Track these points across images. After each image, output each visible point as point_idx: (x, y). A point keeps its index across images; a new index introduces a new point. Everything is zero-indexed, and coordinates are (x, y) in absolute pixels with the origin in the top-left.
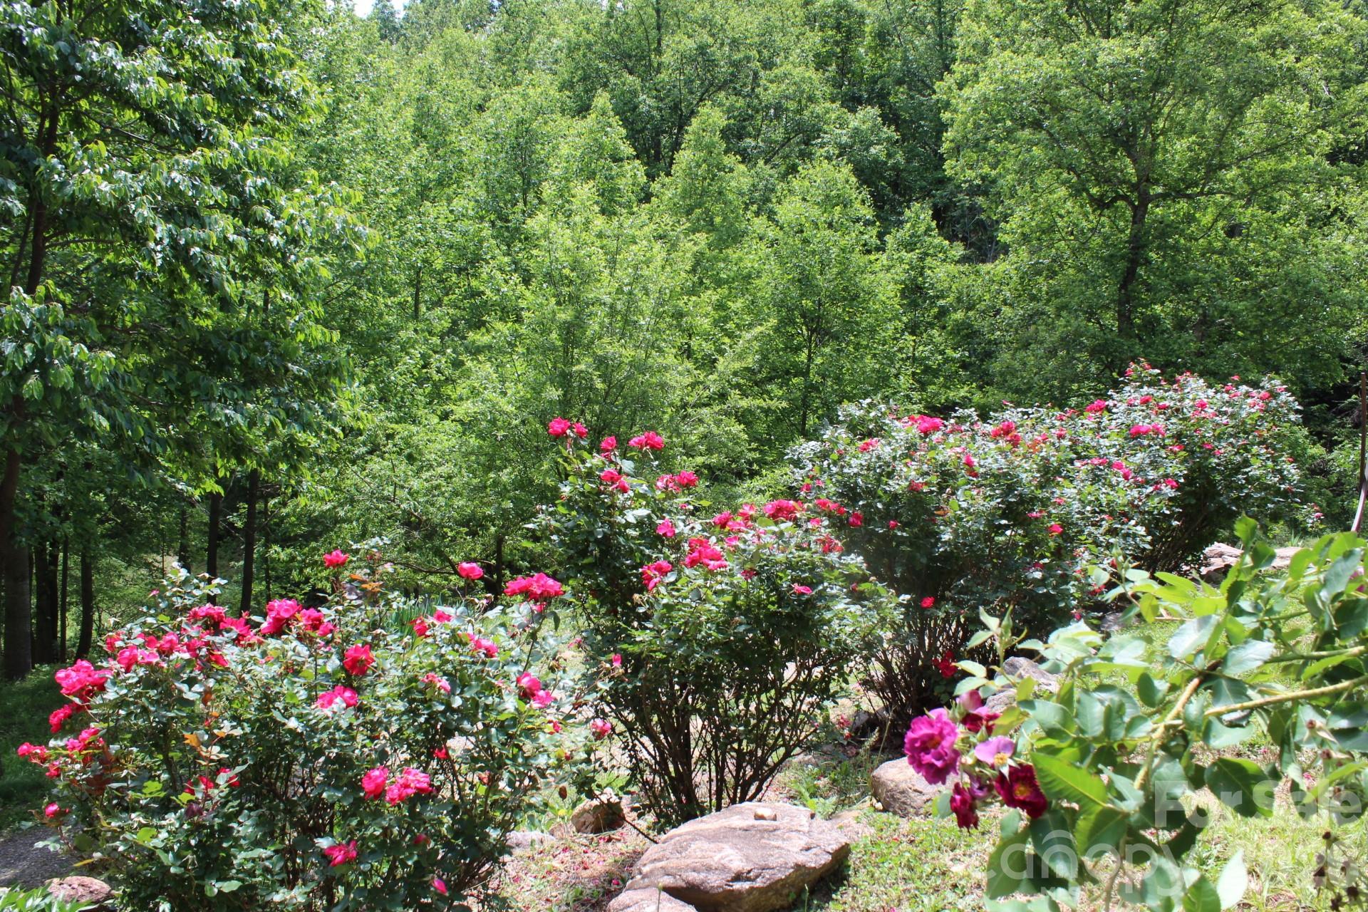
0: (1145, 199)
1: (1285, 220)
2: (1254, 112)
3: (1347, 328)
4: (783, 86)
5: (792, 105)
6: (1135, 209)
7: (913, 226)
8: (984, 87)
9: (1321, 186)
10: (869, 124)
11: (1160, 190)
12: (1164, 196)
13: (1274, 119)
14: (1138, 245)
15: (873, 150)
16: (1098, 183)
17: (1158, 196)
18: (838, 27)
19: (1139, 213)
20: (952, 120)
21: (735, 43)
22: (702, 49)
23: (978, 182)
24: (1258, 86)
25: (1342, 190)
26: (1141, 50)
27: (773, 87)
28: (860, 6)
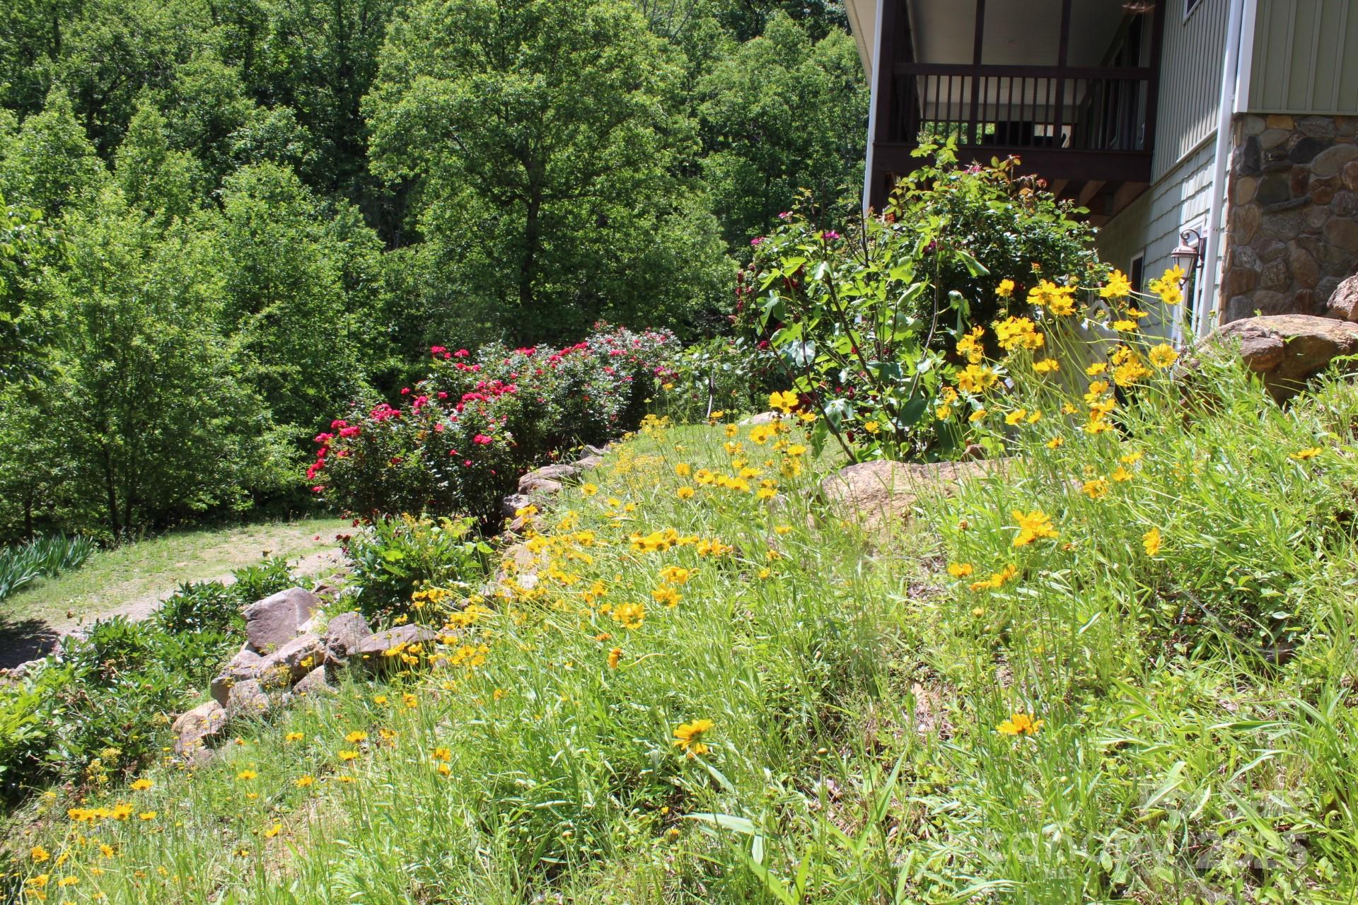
0: (538, 199)
1: (640, 215)
2: (618, 134)
3: (689, 298)
4: (202, 81)
5: (210, 99)
6: (529, 206)
7: (343, 218)
8: (408, 103)
9: (667, 192)
10: (285, 121)
11: (548, 191)
12: (553, 197)
13: (631, 140)
14: (532, 236)
15: (290, 147)
16: (499, 184)
17: (547, 196)
18: (240, 21)
19: (533, 209)
20: (376, 127)
21: (148, 35)
22: (118, 38)
23: (399, 181)
24: (620, 118)
25: (681, 195)
26: (535, 84)
27: (188, 80)
28: (264, 5)
